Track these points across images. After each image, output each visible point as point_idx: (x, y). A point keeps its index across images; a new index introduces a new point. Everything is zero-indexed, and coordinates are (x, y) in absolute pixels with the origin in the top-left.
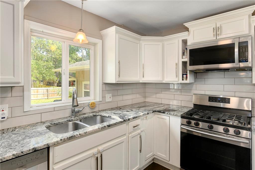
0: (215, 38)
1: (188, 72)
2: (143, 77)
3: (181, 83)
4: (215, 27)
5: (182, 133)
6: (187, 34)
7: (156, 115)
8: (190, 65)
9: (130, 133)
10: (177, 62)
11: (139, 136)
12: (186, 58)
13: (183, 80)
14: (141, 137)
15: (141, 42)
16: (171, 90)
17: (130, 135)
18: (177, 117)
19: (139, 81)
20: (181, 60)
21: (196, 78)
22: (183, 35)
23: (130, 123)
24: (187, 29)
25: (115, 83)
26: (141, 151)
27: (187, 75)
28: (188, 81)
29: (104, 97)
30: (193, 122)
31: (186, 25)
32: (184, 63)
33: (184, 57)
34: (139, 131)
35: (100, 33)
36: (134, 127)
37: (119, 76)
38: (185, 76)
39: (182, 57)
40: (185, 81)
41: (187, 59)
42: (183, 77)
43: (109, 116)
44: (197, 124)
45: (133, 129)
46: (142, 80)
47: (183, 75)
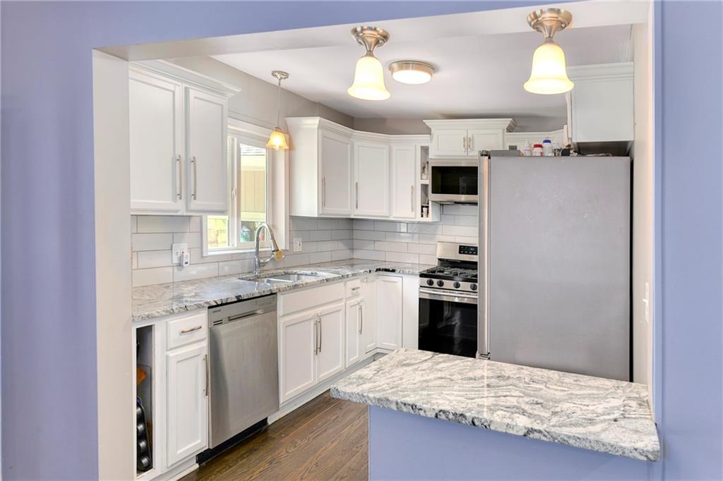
0: (465, 154)
1: (430, 202)
2: (357, 207)
3: (419, 223)
4: (465, 137)
5: (420, 300)
6: (429, 138)
7: (380, 277)
8: (433, 192)
9: (349, 298)
10: (413, 184)
11: (358, 307)
12: (427, 179)
13: (422, 216)
14: (361, 309)
15: (352, 140)
16: (402, 234)
17: (348, 302)
18: (415, 276)
19: (349, 215)
20: (420, 182)
21: (442, 213)
22: (422, 140)
23: (348, 283)
24: (428, 131)
25: (316, 216)
26: (361, 331)
27: (428, 207)
28: (430, 219)
29: (291, 243)
30: (435, 281)
31: (428, 123)
32: (424, 187)
33: (424, 177)
34: (359, 299)
35: (285, 121)
36: (353, 289)
37: (324, 204)
38: (425, 209)
39: (421, 176)
40: (425, 219)
41: (428, 181)
42: (422, 211)
43: (312, 273)
44: (441, 284)
45: (352, 294)
46: (355, 213)
47: (422, 207)
